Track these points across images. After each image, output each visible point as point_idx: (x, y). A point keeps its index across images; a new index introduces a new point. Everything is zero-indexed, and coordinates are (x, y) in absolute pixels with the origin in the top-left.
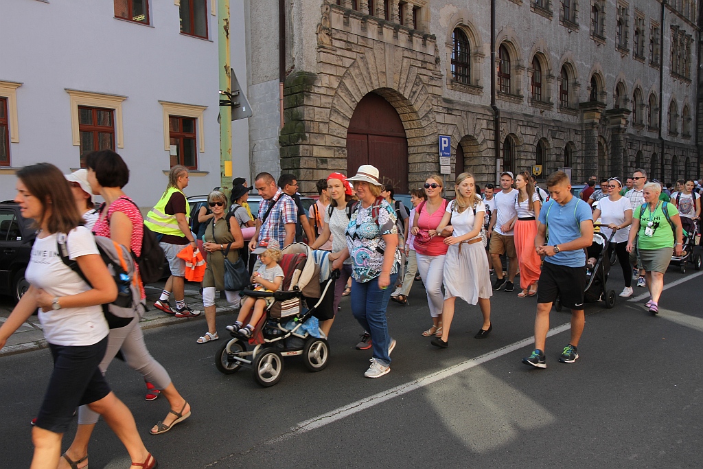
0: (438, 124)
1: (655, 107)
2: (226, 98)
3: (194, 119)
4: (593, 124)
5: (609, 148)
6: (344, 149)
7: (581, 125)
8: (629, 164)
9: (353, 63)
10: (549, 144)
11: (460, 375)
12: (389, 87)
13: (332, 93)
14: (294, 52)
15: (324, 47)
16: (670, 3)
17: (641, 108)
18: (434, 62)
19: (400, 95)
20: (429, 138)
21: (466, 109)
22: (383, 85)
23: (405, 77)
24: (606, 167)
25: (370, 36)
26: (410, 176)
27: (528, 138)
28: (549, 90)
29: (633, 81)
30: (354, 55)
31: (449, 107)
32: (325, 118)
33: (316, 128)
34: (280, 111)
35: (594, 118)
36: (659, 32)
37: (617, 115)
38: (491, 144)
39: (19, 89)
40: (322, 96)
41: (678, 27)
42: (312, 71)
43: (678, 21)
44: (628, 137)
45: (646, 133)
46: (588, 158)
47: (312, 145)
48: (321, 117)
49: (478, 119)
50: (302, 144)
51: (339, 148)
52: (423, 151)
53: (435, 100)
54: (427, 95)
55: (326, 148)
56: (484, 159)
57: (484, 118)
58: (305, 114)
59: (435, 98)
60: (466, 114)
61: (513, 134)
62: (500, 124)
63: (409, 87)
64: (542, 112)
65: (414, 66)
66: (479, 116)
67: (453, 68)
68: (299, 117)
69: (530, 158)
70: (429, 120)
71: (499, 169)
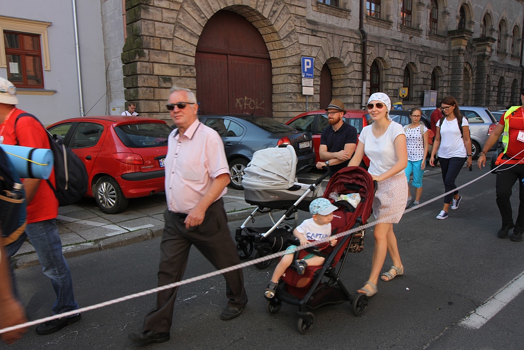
0: (301, 46)
1: (518, 38)
3: (38, 36)
4: (460, 50)
5: (474, 73)
6: (192, 68)
7: (448, 51)
8: (492, 88)
10: (416, 69)
12: (244, 4)
13: (177, 7)
17: (506, 38)
19: (259, 14)
20: (291, 59)
21: (332, 31)
22: (238, 2)
24: (470, 91)
26: (273, 96)
27: (395, 62)
28: (419, 17)
29: (499, 12)
31: (314, 28)
32: (168, 34)
33: (157, 44)
35: (461, 44)
37: (483, 43)
38: (357, 67)
40: (164, 10)
44: (492, 64)
45: (509, 61)
46: (453, 82)
47: (152, 62)
48: (163, 32)
49: (344, 41)
50: (140, 61)
51: (186, 66)
52: (285, 72)
53: (297, 20)
54: (290, 16)
55: (170, 66)
56: (351, 81)
57: (351, 41)
58: (143, 29)
59: (298, 18)
60: (332, 37)
61: (381, 58)
62: (368, 48)
63: (268, 6)
64: (411, 38)
66: (346, 39)
68: (138, 32)
69: (396, 81)
70: (291, 41)
71: (365, 91)
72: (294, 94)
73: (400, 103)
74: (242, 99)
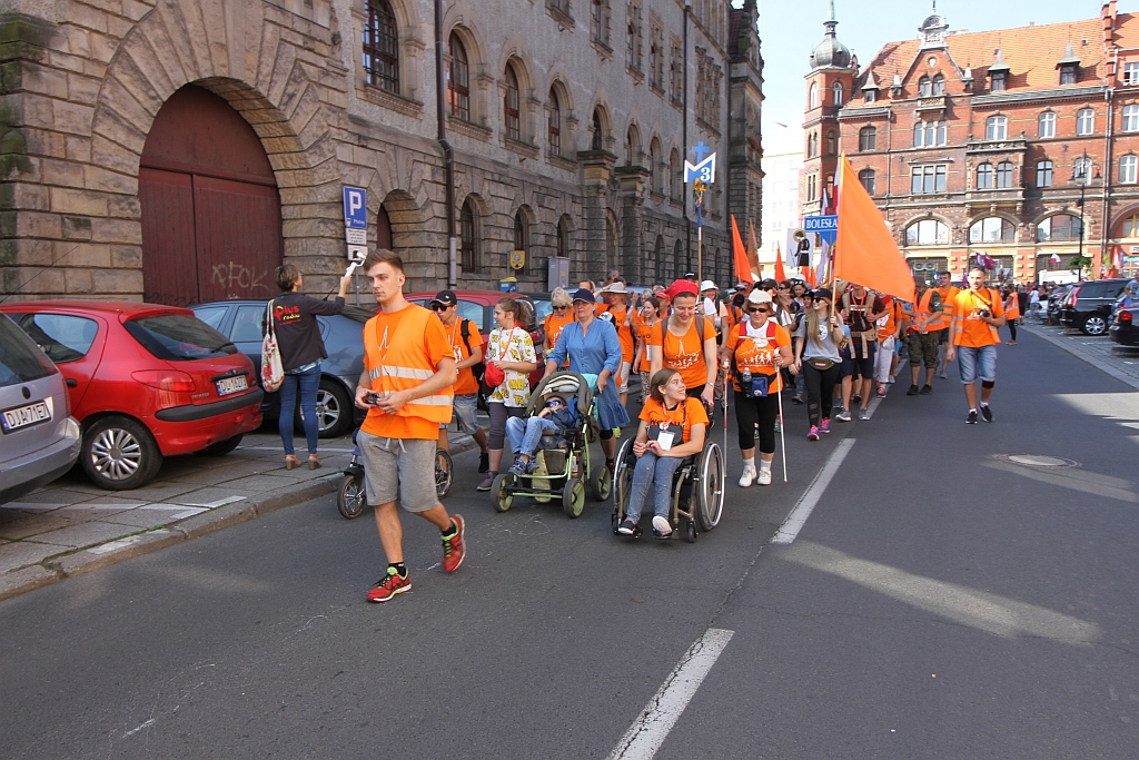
0: (341, 165)
1: (677, 169)
4: (598, 187)
5: (621, 228)
6: (132, 199)
7: (580, 188)
8: (647, 256)
9: (150, 13)
10: (534, 217)
12: (235, 76)
13: (100, 72)
16: (694, 12)
17: (661, 170)
18: (329, 42)
19: (260, 97)
20: (323, 189)
21: (393, 140)
22: (221, 72)
23: (271, 61)
24: (616, 259)
27: (500, 204)
28: (532, 123)
29: (649, 124)
31: (362, 133)
32: (81, 126)
33: (58, 146)
35: (599, 177)
36: (682, 55)
37: (631, 176)
38: (439, 210)
40: (71, 76)
41: (705, 50)
42: (44, 16)
43: (705, 43)
44: (644, 213)
45: (668, 209)
46: (591, 242)
47: (48, 185)
48: (70, 122)
49: (415, 161)
50: (21, 182)
51: (120, 197)
52: (311, 215)
53: (333, 116)
54: (318, 105)
55: (87, 195)
56: (429, 236)
57: (427, 160)
58: (27, 112)
59: (334, 112)
60: (395, 151)
61: (476, 195)
62: (455, 174)
63: (279, 84)
64: (521, 161)
65: (289, 42)
66: (418, 157)
67: (367, 60)
68: (12, 117)
69: (504, 238)
70: (322, 155)
71: (455, 256)
72: (332, 258)
73: (513, 279)
74: (223, 266)
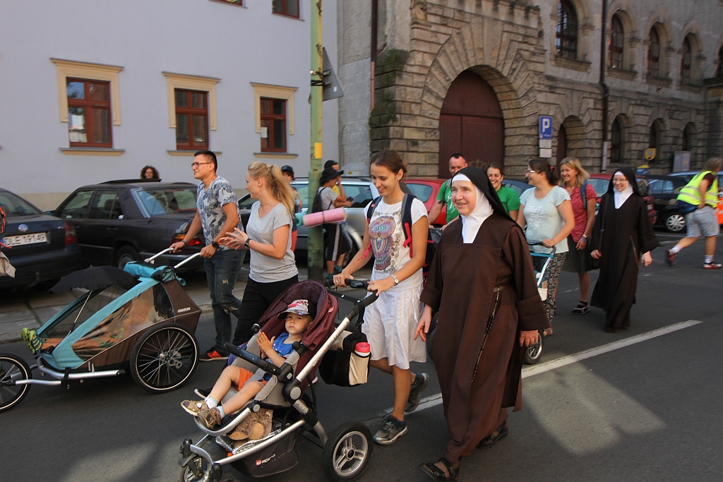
0: (539, 104)
2: (317, 78)
6: (435, 131)
7: (704, 103)
9: (449, 39)
10: (665, 126)
11: (556, 371)
12: (486, 63)
13: (425, 71)
14: (387, 29)
15: (418, 23)
18: (537, 36)
19: (498, 72)
20: (528, 119)
21: (571, 87)
22: (479, 63)
23: (505, 53)
25: (467, 9)
26: (506, 159)
27: (641, 119)
28: (668, 64)
30: (449, 31)
31: (552, 84)
32: (417, 98)
33: (407, 108)
34: (371, 91)
35: (720, 95)
38: (597, 125)
39: (121, 73)
40: (415, 75)
42: (405, 49)
46: (711, 140)
47: (402, 127)
48: (413, 97)
49: (584, 97)
50: (392, 126)
51: (431, 130)
52: (521, 133)
53: (536, 77)
54: (528, 73)
55: (417, 130)
56: (590, 141)
57: (591, 96)
58: (396, 94)
59: (537, 75)
60: (571, 93)
61: (623, 114)
62: (610, 103)
63: (508, 64)
64: (658, 90)
65: (515, 41)
66: (585, 95)
67: (558, 42)
68: (390, 97)
69: (641, 140)
70: (529, 100)
71: (606, 152)
73: (646, 166)
